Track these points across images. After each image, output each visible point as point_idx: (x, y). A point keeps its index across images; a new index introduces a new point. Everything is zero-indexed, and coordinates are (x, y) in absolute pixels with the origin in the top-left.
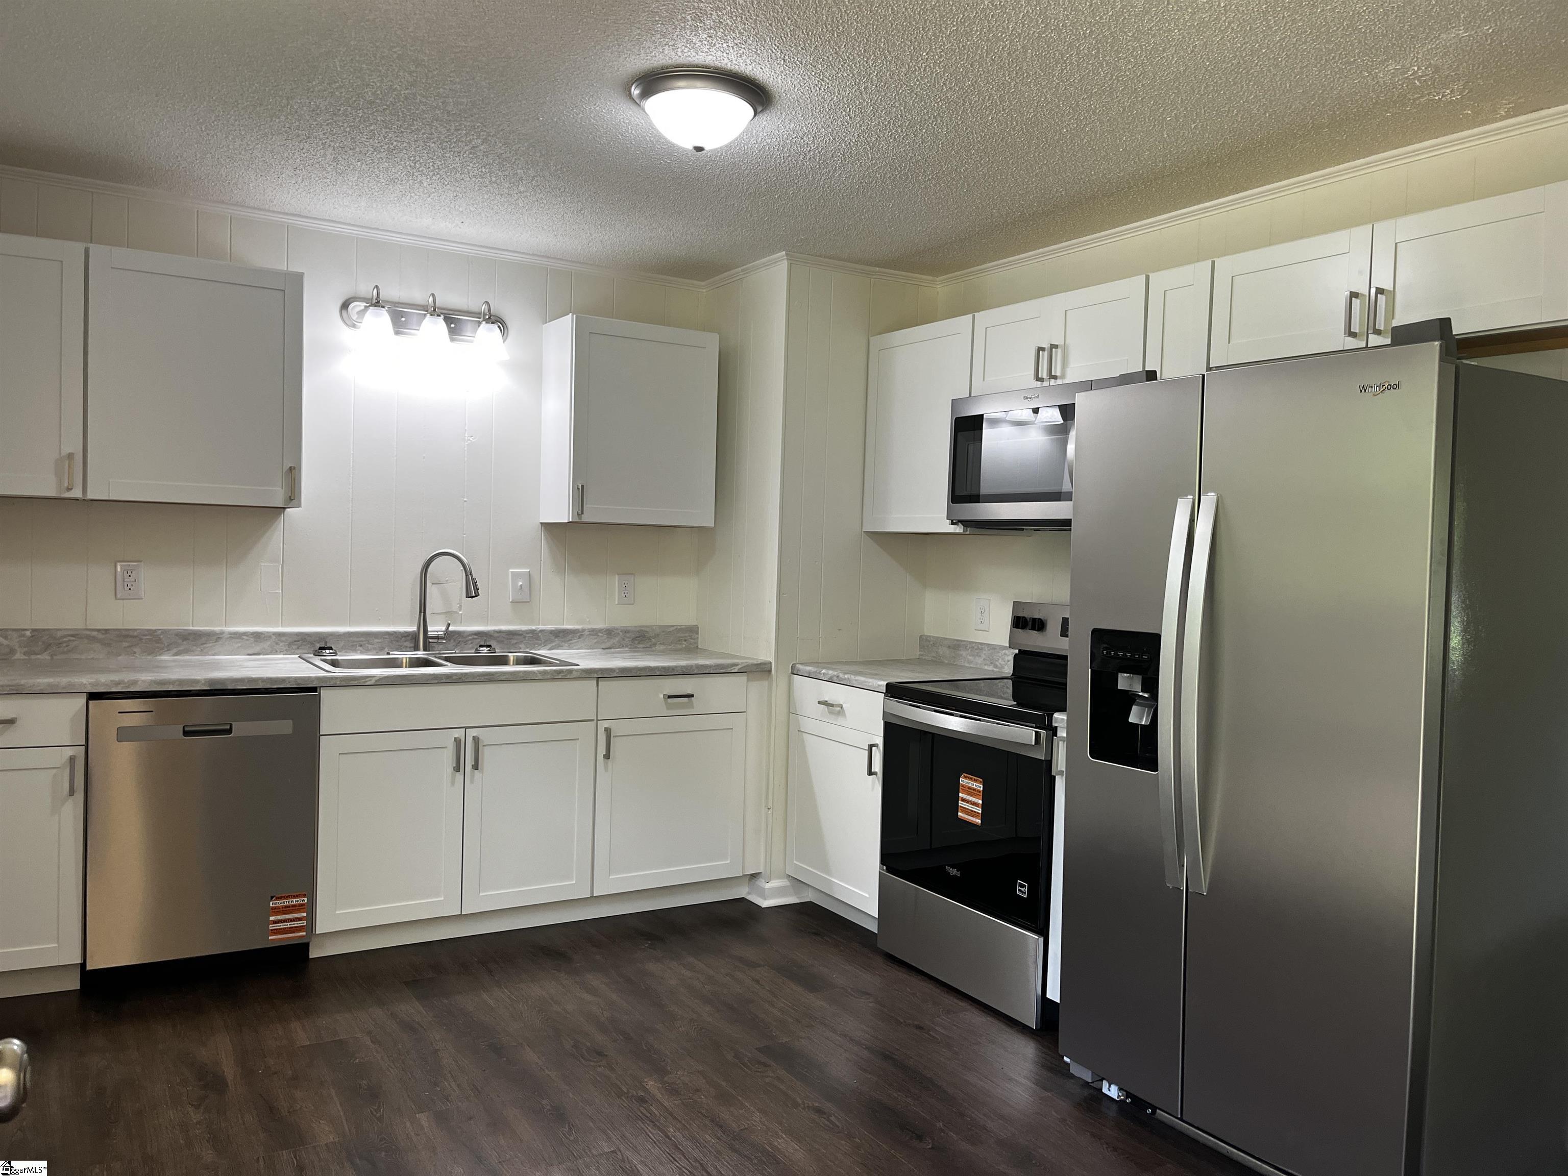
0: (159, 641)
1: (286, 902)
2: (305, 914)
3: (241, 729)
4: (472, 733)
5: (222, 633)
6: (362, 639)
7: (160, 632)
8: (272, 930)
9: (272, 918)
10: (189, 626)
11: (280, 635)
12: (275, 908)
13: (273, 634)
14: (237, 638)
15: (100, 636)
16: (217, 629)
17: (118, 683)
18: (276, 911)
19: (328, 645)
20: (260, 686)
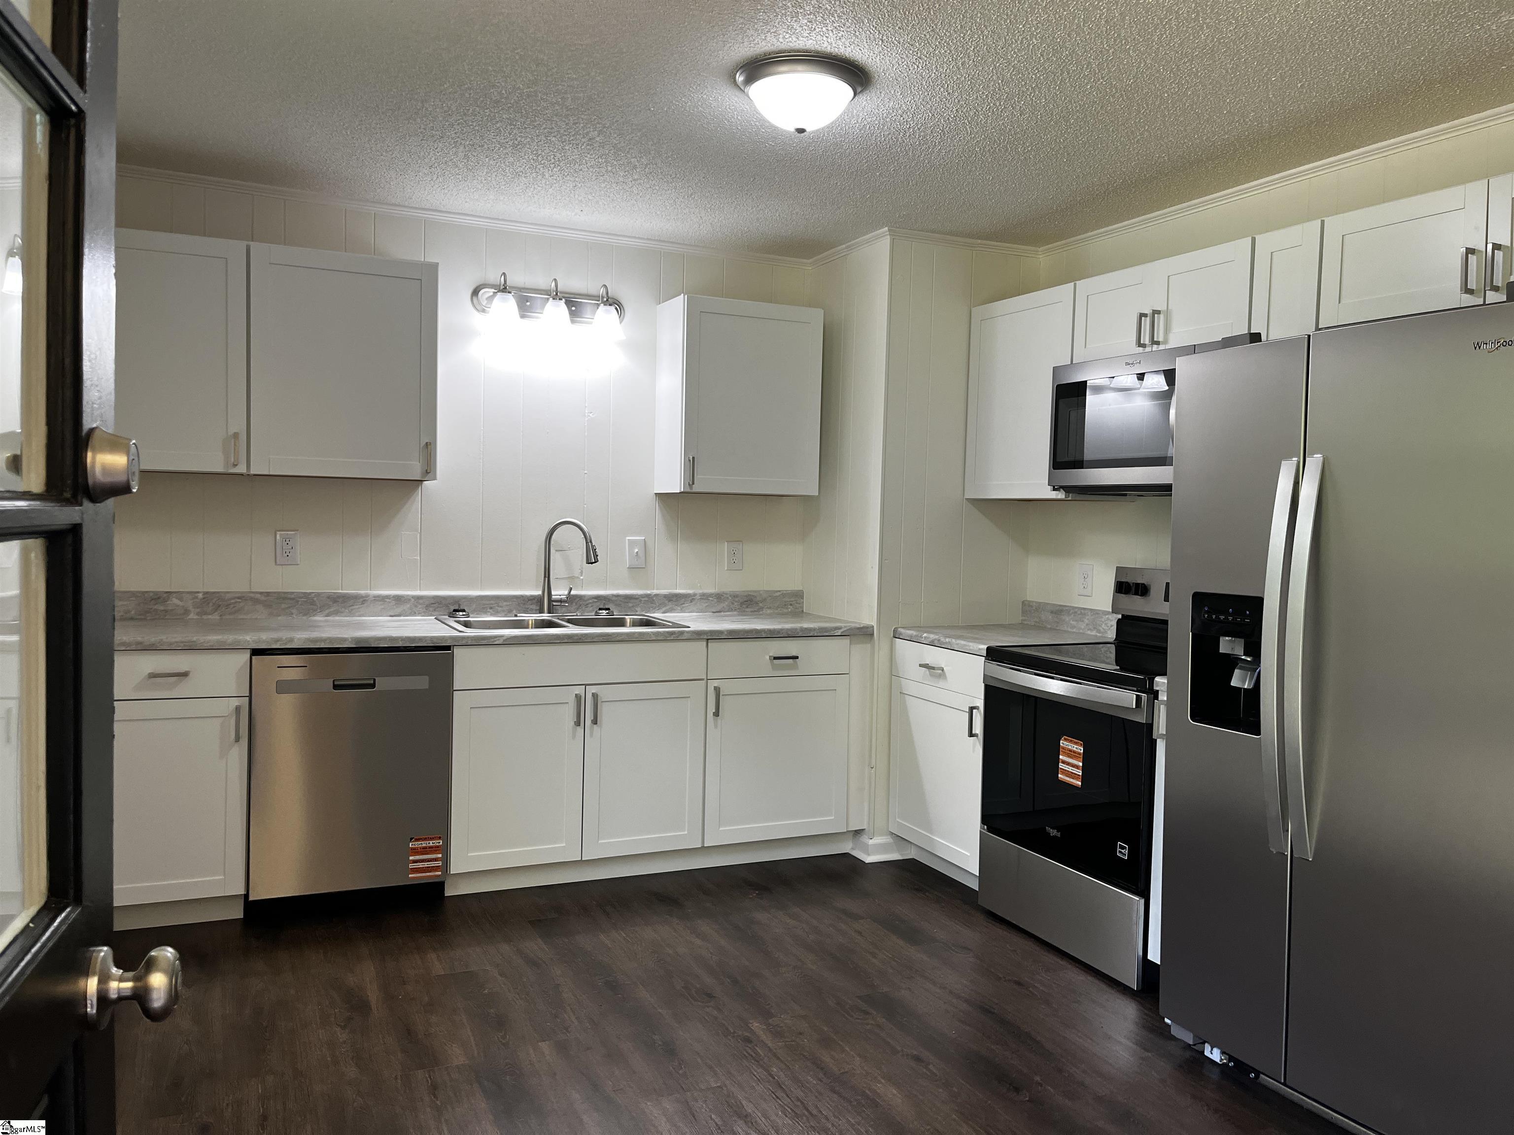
0: (313, 603)
1: (424, 844)
2: (440, 856)
3: (383, 683)
4: (592, 690)
5: (367, 596)
6: (492, 602)
7: (313, 595)
8: (411, 869)
9: (411, 858)
10: (339, 590)
11: (418, 598)
12: (414, 849)
13: (412, 597)
14: (380, 601)
15: (263, 598)
16: (362, 592)
17: (277, 641)
18: (415, 851)
19: (462, 608)
20: (400, 644)
